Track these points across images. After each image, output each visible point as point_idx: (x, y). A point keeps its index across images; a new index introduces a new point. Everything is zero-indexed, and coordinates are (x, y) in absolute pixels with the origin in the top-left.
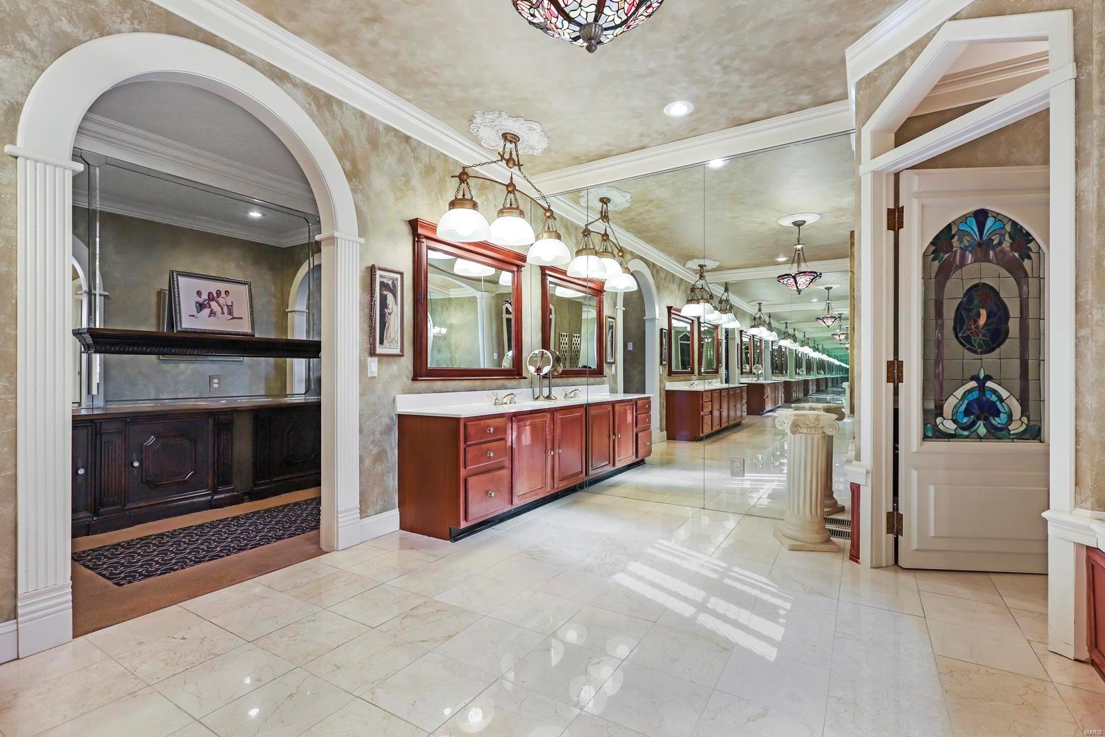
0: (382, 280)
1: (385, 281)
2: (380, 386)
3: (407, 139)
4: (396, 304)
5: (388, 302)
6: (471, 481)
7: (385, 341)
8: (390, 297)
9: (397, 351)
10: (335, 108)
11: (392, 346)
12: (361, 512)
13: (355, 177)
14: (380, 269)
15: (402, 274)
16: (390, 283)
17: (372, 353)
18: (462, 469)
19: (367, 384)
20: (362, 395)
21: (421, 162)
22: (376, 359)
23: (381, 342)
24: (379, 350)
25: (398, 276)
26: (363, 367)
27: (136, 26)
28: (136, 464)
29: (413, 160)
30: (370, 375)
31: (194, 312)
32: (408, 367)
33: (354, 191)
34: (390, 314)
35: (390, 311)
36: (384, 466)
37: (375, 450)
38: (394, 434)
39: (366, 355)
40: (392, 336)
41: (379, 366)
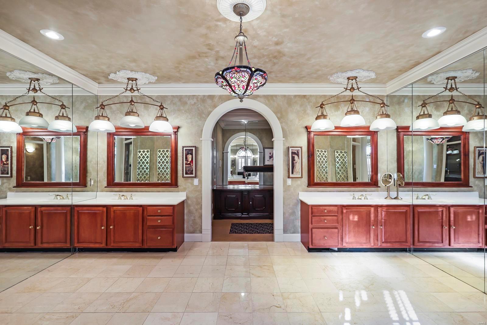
0: (292, 151)
1: (294, 151)
2: (292, 189)
3: (304, 96)
4: (299, 159)
5: (295, 159)
6: (313, 230)
7: (294, 173)
8: (296, 157)
9: (300, 176)
10: (274, 98)
11: (297, 174)
12: (284, 231)
13: (282, 118)
14: (291, 147)
15: (301, 148)
16: (296, 152)
17: (289, 177)
18: (310, 225)
19: (286, 188)
20: (284, 191)
21: (311, 102)
22: (290, 179)
23: (292, 173)
24: (291, 176)
25: (300, 149)
26: (285, 182)
27: (222, 102)
28: (251, 203)
29: (307, 103)
30: (288, 185)
31: (269, 159)
32: (305, 182)
33: (281, 123)
34: (296, 163)
35: (296, 162)
36: (294, 217)
37: (290, 211)
38: (299, 206)
39: (286, 178)
40: (297, 171)
41: (292, 182)
